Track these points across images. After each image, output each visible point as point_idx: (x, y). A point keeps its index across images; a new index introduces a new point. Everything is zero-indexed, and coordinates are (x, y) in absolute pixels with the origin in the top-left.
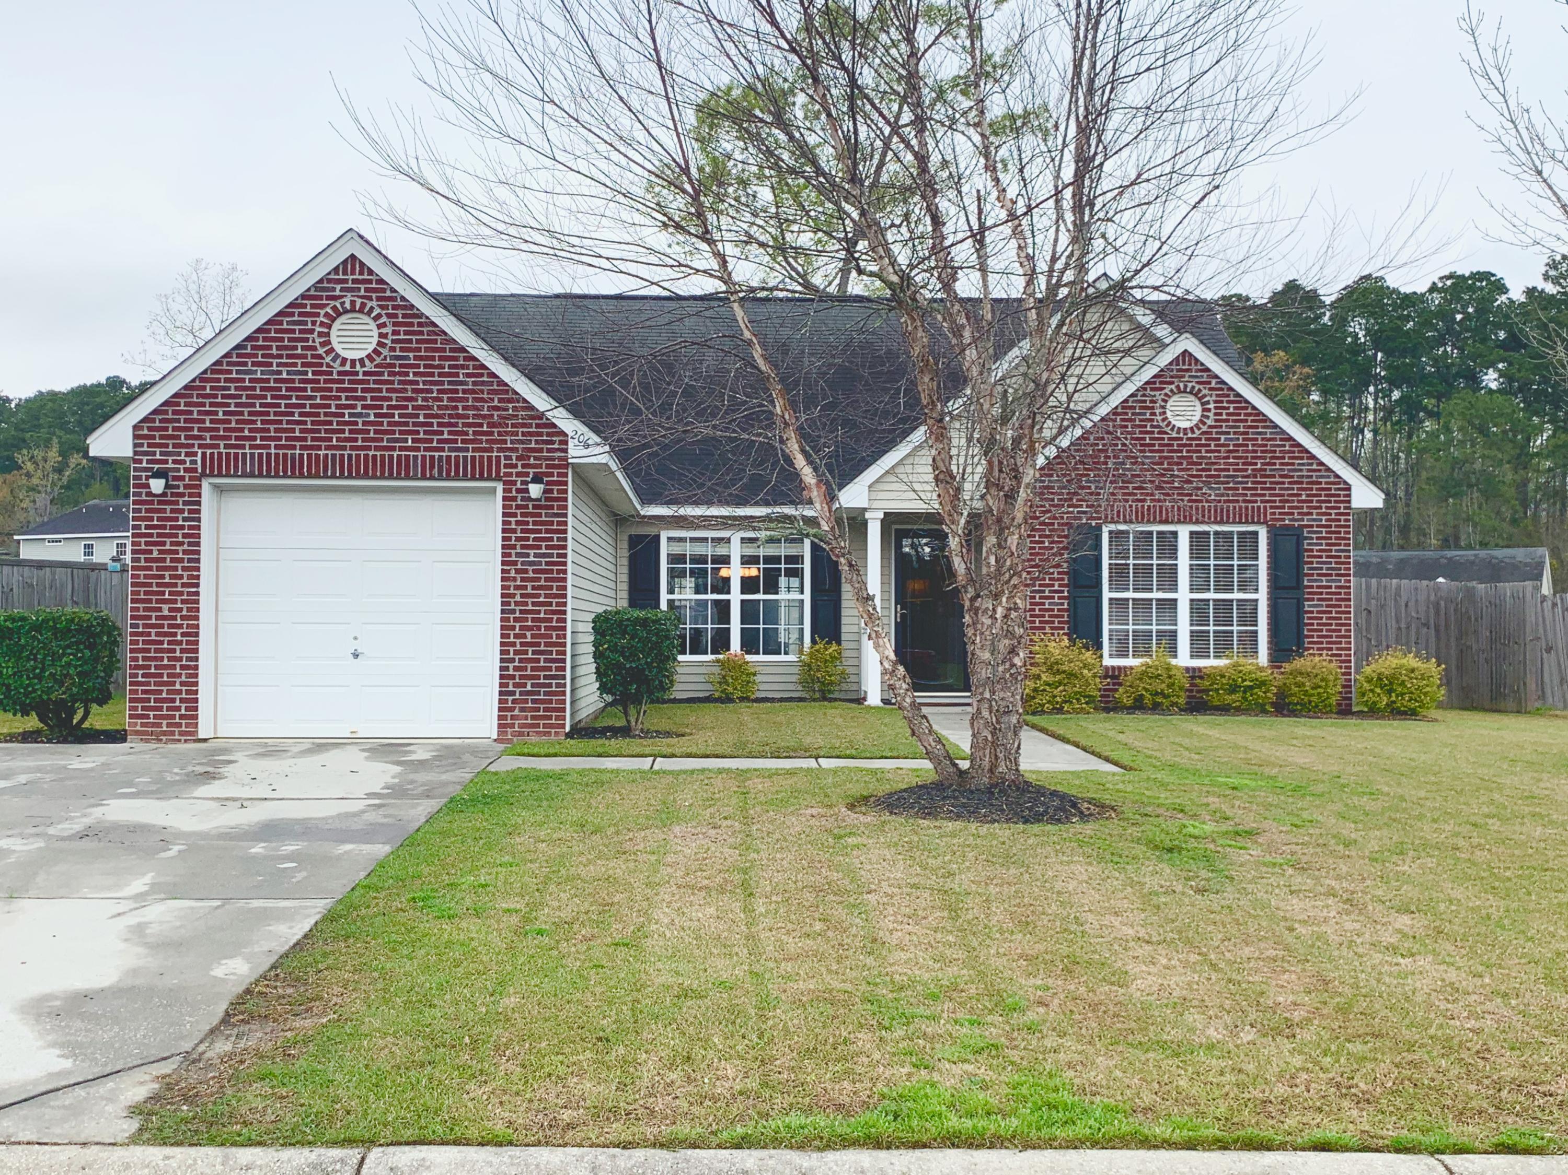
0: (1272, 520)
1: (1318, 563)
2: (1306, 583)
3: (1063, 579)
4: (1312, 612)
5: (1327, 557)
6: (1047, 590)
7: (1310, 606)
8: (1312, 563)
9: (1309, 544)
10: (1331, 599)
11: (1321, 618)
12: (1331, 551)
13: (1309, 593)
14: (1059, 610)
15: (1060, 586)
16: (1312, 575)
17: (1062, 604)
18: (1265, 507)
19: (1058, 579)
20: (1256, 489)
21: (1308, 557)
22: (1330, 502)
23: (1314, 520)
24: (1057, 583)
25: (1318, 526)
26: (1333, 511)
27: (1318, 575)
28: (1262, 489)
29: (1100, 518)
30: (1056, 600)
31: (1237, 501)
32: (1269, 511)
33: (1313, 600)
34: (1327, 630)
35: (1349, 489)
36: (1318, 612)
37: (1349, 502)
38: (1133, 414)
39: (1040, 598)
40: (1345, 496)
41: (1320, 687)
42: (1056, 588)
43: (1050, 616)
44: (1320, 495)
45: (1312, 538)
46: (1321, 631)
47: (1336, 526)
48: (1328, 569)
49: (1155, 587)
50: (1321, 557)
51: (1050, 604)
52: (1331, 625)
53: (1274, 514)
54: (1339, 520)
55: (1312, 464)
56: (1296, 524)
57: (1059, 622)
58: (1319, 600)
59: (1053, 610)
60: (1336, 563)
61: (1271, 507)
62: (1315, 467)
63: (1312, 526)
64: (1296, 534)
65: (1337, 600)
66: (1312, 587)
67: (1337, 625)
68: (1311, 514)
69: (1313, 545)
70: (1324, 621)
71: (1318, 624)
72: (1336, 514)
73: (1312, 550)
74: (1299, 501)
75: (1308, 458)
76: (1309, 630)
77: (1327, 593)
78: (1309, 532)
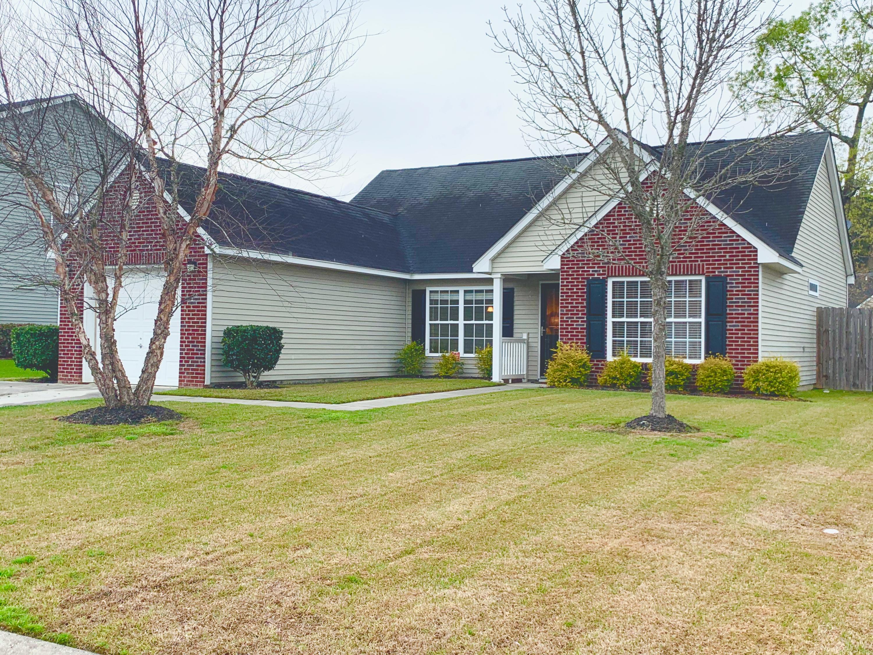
0: (707, 272)
1: (736, 299)
2: (728, 312)
3: (584, 311)
4: (732, 330)
5: (742, 295)
6: (575, 317)
7: (730, 326)
8: (732, 299)
9: (731, 287)
10: (744, 322)
11: (738, 334)
12: (745, 291)
13: (730, 318)
14: (581, 329)
15: (582, 314)
16: (732, 306)
17: (583, 325)
18: (703, 265)
19: (581, 311)
20: (698, 253)
21: (730, 295)
22: (744, 260)
23: (734, 272)
24: (580, 313)
25: (737, 275)
26: (746, 266)
27: (736, 306)
28: (701, 253)
29: (605, 274)
30: (580, 323)
31: (686, 261)
32: (705, 267)
33: (732, 322)
34: (742, 342)
35: (756, 251)
36: (736, 330)
37: (756, 259)
38: (625, 211)
39: (571, 321)
40: (754, 255)
41: (711, 376)
42: (580, 316)
43: (576, 332)
44: (738, 256)
45: (733, 283)
46: (738, 341)
47: (748, 275)
48: (742, 302)
49: (639, 315)
50: (738, 295)
51: (576, 325)
52: (744, 338)
53: (708, 268)
54: (751, 271)
55: (733, 236)
56: (723, 274)
57: (581, 336)
58: (736, 322)
59: (578, 329)
60: (748, 299)
61: (707, 265)
62: (735, 238)
63: (733, 276)
64: (723, 280)
65: (748, 322)
66: (732, 314)
67: (748, 338)
68: (732, 268)
69: (733, 287)
70: (740, 335)
71: (736, 338)
72: (749, 267)
73: (732, 291)
74: (724, 260)
75: (731, 233)
76: (730, 341)
77: (742, 318)
78: (730, 279)
